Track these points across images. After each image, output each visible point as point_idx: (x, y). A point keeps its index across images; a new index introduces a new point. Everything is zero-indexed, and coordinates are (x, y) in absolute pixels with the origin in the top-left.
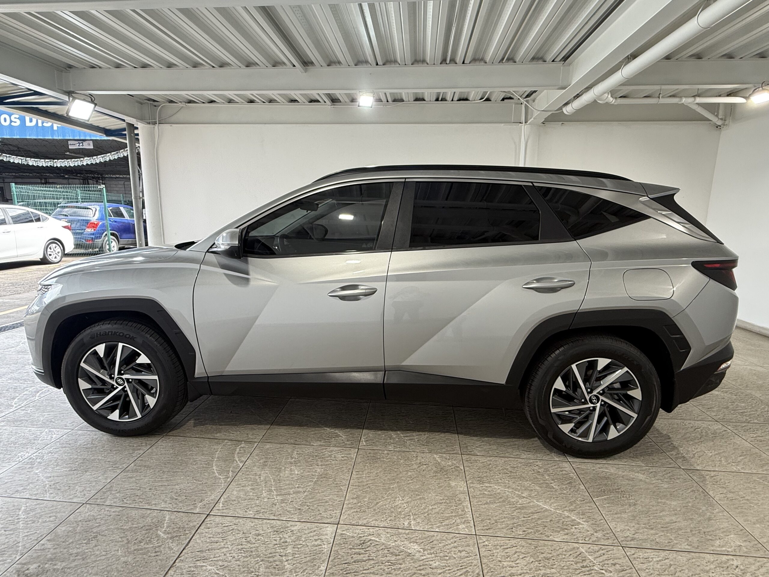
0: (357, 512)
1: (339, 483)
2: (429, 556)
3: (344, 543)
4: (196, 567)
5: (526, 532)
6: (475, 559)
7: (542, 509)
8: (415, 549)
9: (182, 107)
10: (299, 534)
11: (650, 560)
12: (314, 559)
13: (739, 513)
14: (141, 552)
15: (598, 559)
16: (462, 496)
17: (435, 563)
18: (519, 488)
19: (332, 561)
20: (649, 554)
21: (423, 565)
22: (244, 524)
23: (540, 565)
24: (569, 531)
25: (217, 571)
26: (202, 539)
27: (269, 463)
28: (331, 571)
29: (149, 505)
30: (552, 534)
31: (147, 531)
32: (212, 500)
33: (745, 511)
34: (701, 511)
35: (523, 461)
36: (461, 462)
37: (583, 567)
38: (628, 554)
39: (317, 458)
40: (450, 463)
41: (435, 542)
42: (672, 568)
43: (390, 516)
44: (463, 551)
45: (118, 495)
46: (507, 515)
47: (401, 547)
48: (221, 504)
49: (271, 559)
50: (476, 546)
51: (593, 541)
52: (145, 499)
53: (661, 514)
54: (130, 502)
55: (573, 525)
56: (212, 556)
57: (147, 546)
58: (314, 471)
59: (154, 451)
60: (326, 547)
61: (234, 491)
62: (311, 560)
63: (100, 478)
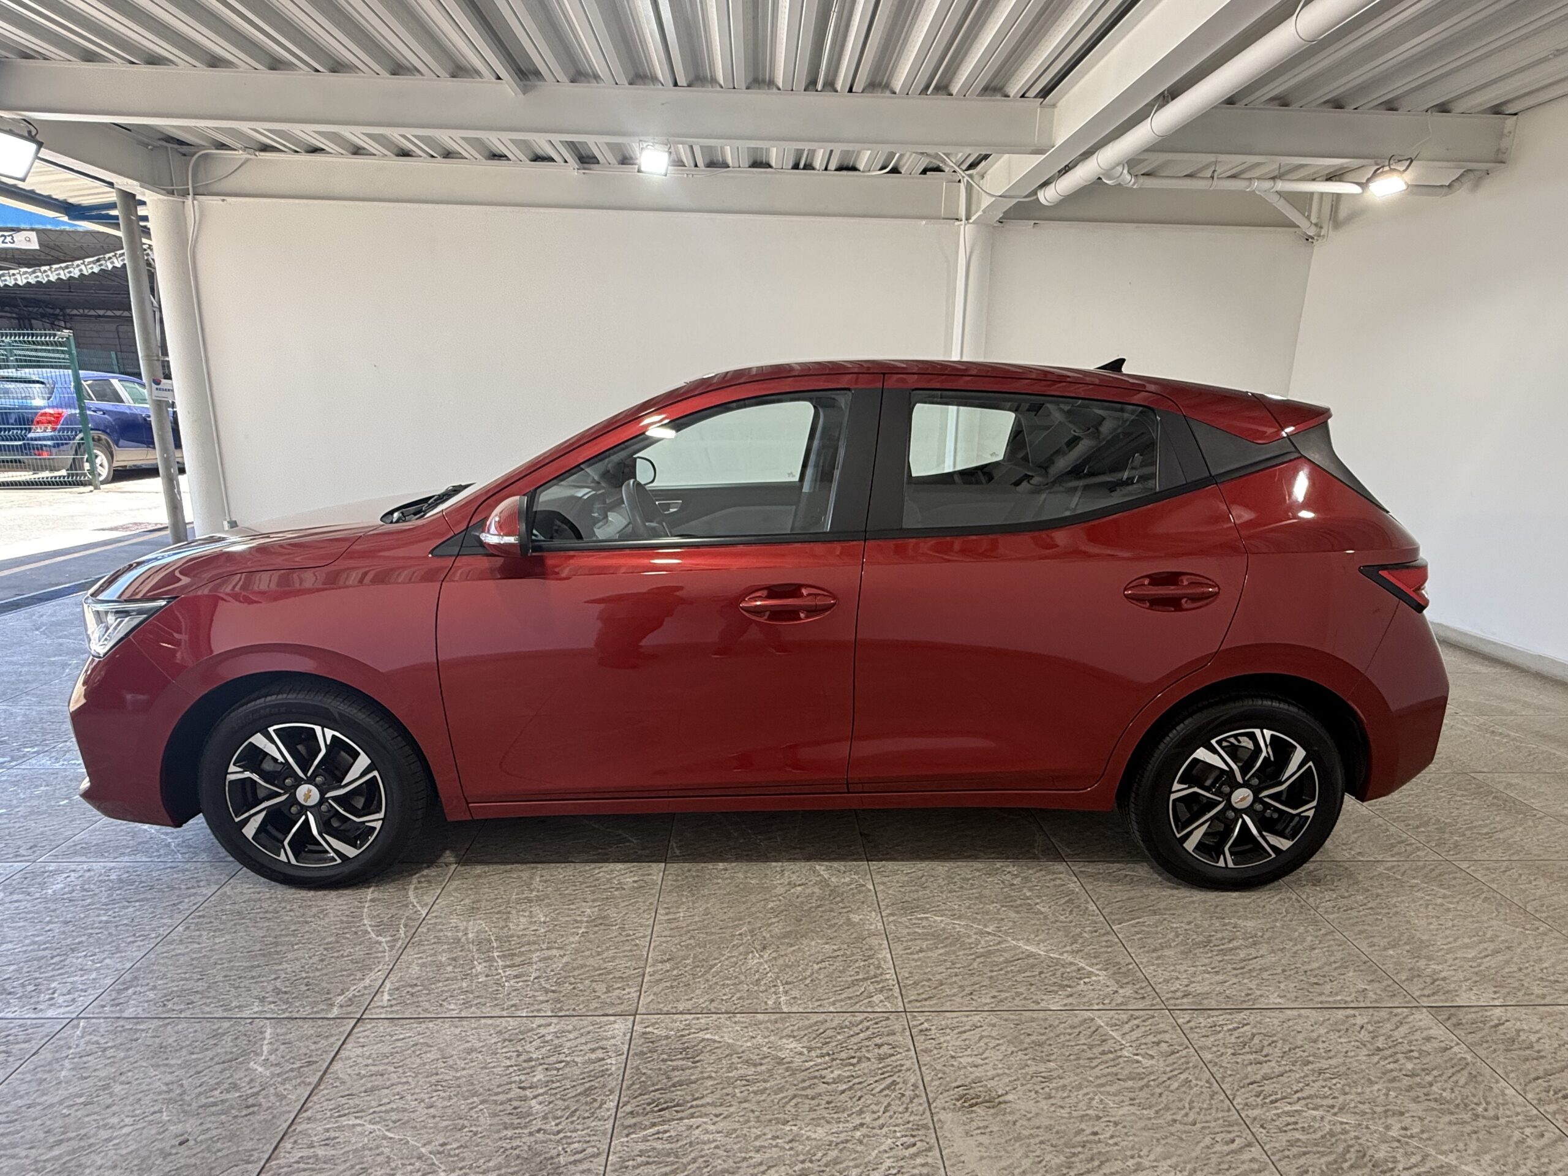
0: (672, 987)
1: (631, 933)
2: (819, 1060)
3: (650, 1051)
4: (340, 1128)
5: (998, 999)
6: (907, 1058)
7: (1023, 953)
8: (791, 1050)
9: (247, 160)
10: (556, 1042)
11: (1218, 1029)
12: (591, 1088)
13: (1361, 932)
14: (213, 1109)
15: (1127, 1037)
16: (874, 941)
17: (832, 1072)
18: (979, 917)
19: (628, 1088)
20: (1215, 1019)
21: (810, 1079)
22: (438, 1032)
23: (1028, 1057)
24: (1074, 990)
25: (387, 1133)
26: (349, 1071)
27: (483, 904)
28: (628, 1108)
29: (225, 1010)
30: (1044, 997)
31: (226, 1065)
32: (365, 988)
33: (1369, 928)
34: (1297, 934)
36: (869, 876)
37: (1103, 1053)
38: (1180, 1021)
39: (585, 885)
40: (847, 879)
41: (829, 1033)
42: (1256, 1041)
43: (739, 991)
44: (882, 1045)
45: (151, 995)
46: (961, 969)
47: (765, 1049)
48: (386, 994)
49: (502, 1098)
50: (908, 1033)
51: (1117, 1005)
52: (214, 998)
53: (1231, 945)
54: (182, 1007)
55: (1080, 979)
56: (373, 1103)
57: (229, 1096)
58: (579, 912)
59: (229, 897)
60: (613, 1063)
61: (414, 966)
62: (586, 1090)
63: (108, 961)
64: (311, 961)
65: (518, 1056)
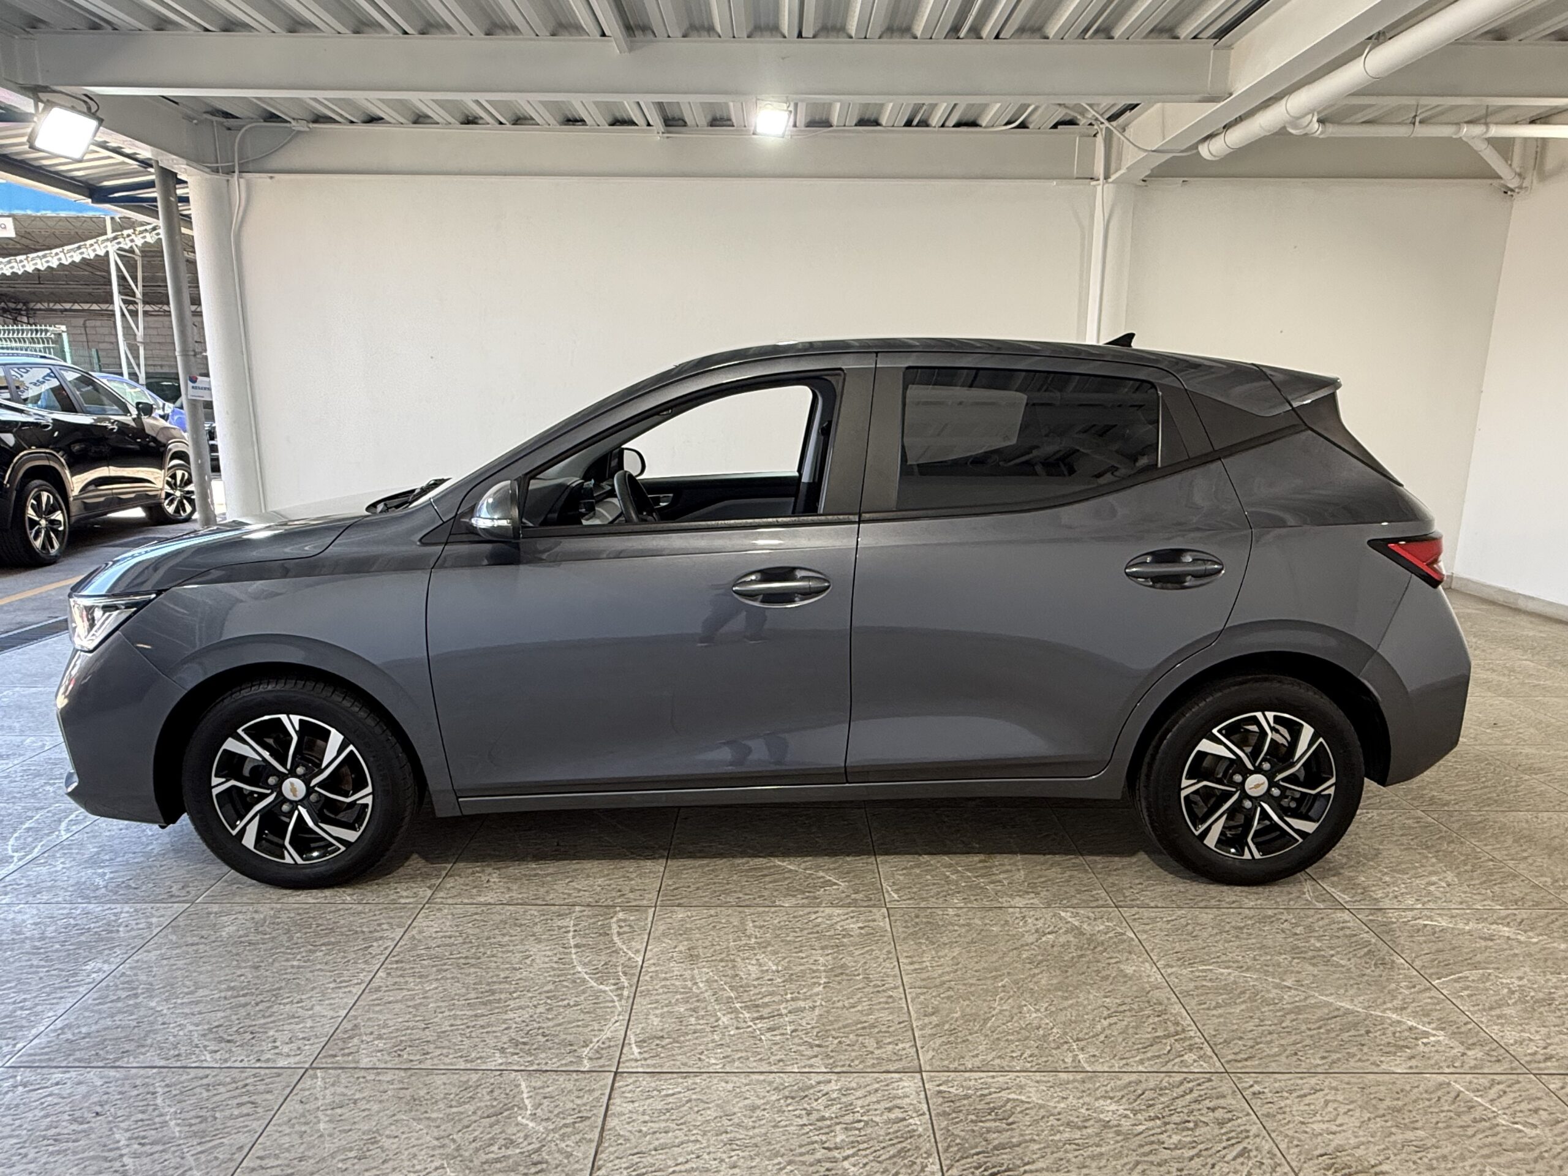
0: (949, 1043)
1: (880, 983)
2: (1151, 1124)
3: (954, 1112)
5: (1329, 1060)
6: (1250, 1123)
7: (1338, 1009)
8: (1114, 1112)
10: (844, 1100)
12: (904, 1150)
14: (498, 1165)
15: (1497, 1103)
16: (1162, 994)
17: (1170, 1137)
18: (1270, 969)
19: (946, 1150)
21: (1148, 1144)
22: (708, 1087)
23: (1389, 1124)
24: (1414, 1051)
26: (629, 1127)
27: (700, 951)
29: (467, 1061)
30: (1382, 1059)
31: (492, 1119)
32: (608, 1040)
35: (1251, 913)
36: (1124, 923)
37: (1476, 1121)
38: (1552, 1087)
39: (806, 932)
40: (1102, 927)
41: (1149, 1094)
43: (1027, 1048)
44: (1216, 1108)
45: (381, 1044)
46: (1273, 1027)
47: (1083, 1111)
48: (634, 1046)
49: (807, 1159)
50: (1240, 1096)
51: (1471, 1068)
52: (449, 1048)
54: (419, 1057)
55: (1416, 1039)
56: (670, 1163)
57: (509, 1152)
58: (811, 961)
59: (420, 941)
60: (917, 1123)
61: (651, 1017)
62: (899, 1152)
63: (317, 1008)
64: (538, 1011)
65: (808, 1114)
